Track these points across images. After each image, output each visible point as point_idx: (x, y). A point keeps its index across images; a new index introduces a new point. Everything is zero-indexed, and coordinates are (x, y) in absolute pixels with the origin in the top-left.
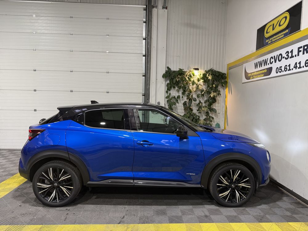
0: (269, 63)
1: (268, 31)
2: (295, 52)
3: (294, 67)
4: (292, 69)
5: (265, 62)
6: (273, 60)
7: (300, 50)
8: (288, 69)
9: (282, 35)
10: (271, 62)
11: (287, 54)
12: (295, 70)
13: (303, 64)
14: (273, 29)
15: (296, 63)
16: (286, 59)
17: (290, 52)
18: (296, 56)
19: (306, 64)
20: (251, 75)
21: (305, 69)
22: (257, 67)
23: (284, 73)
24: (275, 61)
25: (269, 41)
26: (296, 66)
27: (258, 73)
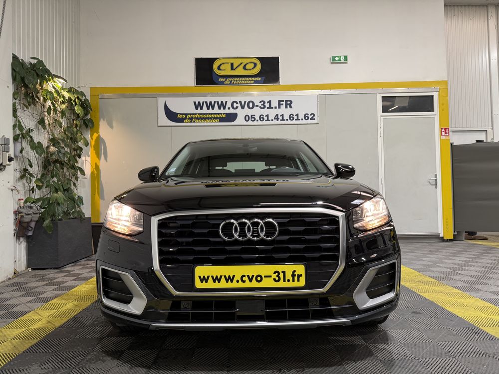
0: (231, 108)
1: (221, 68)
2: (275, 104)
3: (275, 119)
4: (272, 120)
5: (222, 105)
6: (239, 105)
7: (281, 103)
8: (266, 118)
9: (251, 81)
10: (235, 107)
11: (262, 103)
12: (275, 122)
13: (286, 117)
14: (232, 68)
15: (277, 115)
16: (260, 107)
17: (266, 103)
18: (276, 108)
19: (290, 117)
20: (184, 116)
21: (289, 122)
22: (201, 108)
23: (260, 122)
24: (243, 108)
25: (226, 80)
26: (277, 118)
27: (205, 116)
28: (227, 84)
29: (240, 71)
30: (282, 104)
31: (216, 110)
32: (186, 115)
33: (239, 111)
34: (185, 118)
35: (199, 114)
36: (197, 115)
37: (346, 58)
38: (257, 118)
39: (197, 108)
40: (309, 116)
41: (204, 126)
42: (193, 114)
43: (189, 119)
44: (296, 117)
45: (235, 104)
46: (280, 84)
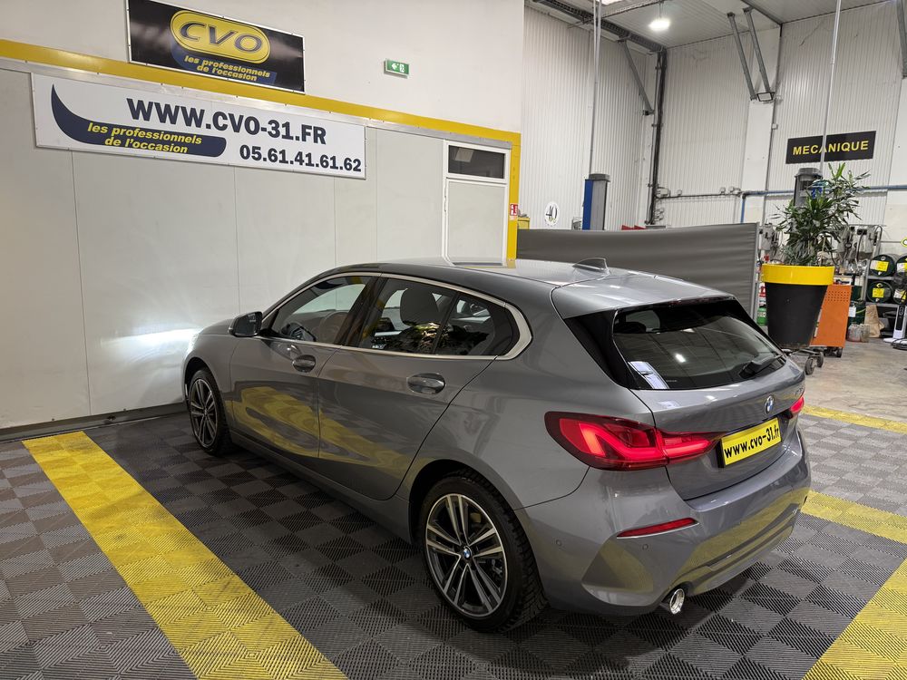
0: (212, 126)
1: (192, 32)
2: (296, 131)
3: (296, 160)
4: (292, 162)
5: (194, 117)
6: (228, 122)
7: (307, 131)
8: (280, 157)
9: (251, 75)
10: (221, 125)
11: (274, 125)
12: (296, 166)
13: (316, 160)
14: (213, 41)
15: (300, 154)
16: (270, 133)
17: (281, 126)
18: (297, 138)
19: (322, 161)
20: (105, 130)
21: (321, 170)
22: (147, 117)
23: (269, 164)
24: (237, 129)
25: (200, 64)
26: (299, 159)
27: (156, 136)
28: (203, 72)
29: (228, 49)
30: (309, 134)
31: (180, 126)
32: (111, 127)
33: (229, 134)
34: (108, 135)
35: (142, 129)
36: (136, 131)
37: (407, 67)
38: (265, 154)
39: (135, 116)
40: (352, 163)
41: (154, 158)
42: (128, 128)
43: (117, 137)
44: (331, 163)
45: (220, 118)
46: (306, 92)
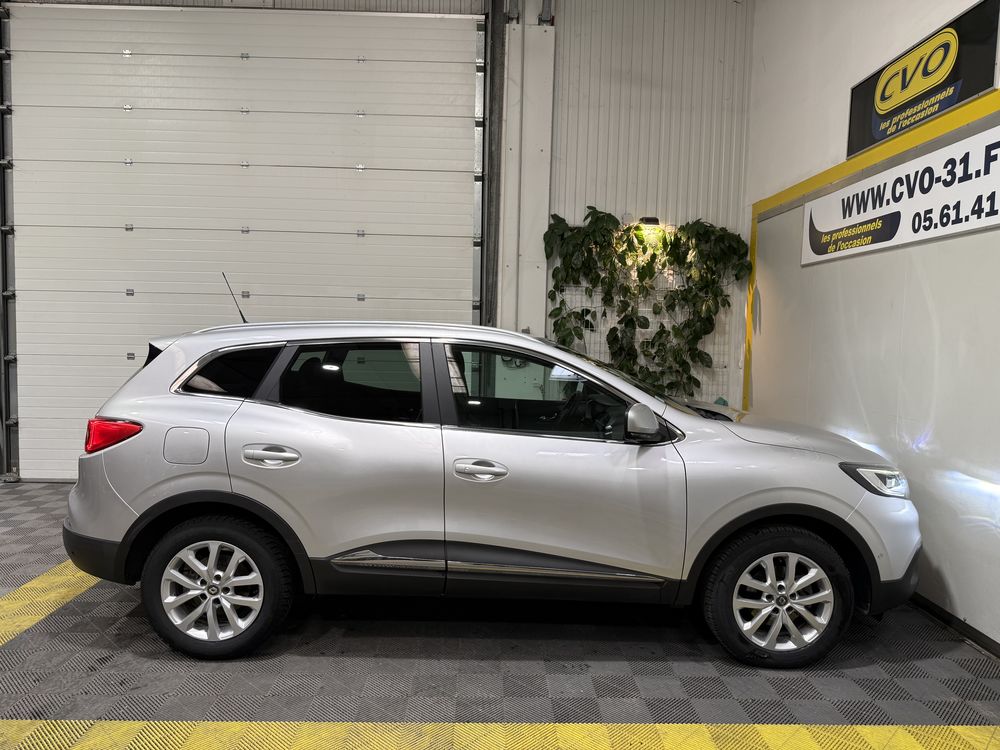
0: (891, 200)
1: (887, 94)
2: (977, 163)
4: (967, 219)
5: (878, 197)
6: (904, 189)
7: (993, 153)
8: (953, 217)
9: (932, 105)
10: (897, 195)
11: (950, 167)
14: (904, 86)
15: (980, 199)
17: (958, 162)
20: (829, 238)
22: (851, 213)
23: (939, 231)
25: (891, 124)
26: (978, 207)
27: (853, 232)
28: (890, 135)
30: (995, 158)
31: (872, 213)
32: (832, 233)
33: (904, 205)
34: (830, 243)
35: (846, 229)
36: (843, 232)
39: (844, 215)
42: (840, 230)
43: (833, 243)
45: (897, 186)
46: (995, 86)
